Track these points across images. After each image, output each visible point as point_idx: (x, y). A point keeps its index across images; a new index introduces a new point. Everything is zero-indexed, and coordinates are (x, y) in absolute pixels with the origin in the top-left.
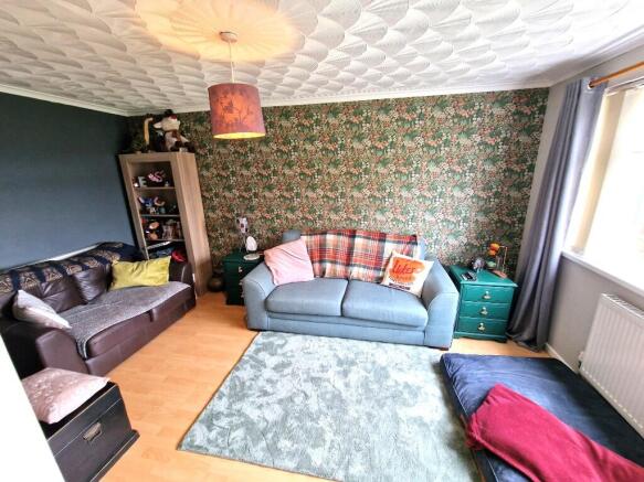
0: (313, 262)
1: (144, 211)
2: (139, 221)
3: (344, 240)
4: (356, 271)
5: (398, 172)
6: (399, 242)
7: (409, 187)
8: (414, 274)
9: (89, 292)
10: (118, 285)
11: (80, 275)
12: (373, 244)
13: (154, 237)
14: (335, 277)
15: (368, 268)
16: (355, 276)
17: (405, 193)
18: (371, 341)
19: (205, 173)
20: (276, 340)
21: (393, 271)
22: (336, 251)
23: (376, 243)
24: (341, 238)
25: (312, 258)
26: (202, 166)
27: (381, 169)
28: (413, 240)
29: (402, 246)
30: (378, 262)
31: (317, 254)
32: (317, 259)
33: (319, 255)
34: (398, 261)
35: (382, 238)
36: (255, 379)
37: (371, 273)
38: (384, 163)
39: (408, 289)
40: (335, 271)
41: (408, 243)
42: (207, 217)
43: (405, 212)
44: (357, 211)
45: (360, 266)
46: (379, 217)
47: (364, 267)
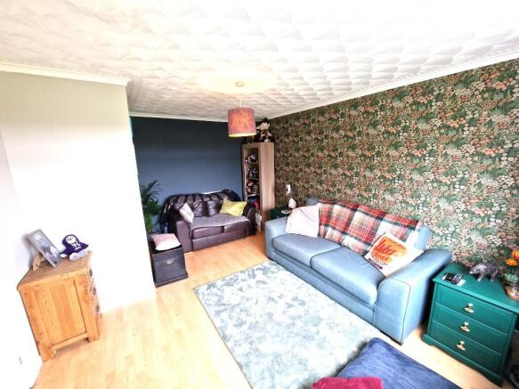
0: (320, 224)
1: (248, 176)
2: (246, 181)
3: (347, 212)
4: (348, 240)
5: (409, 154)
6: (396, 224)
7: (421, 171)
8: (392, 257)
9: (212, 211)
10: (221, 211)
11: (210, 202)
12: (370, 221)
13: (249, 190)
14: (331, 240)
15: (360, 240)
16: (346, 244)
17: (416, 177)
18: (332, 299)
19: (278, 155)
20: (274, 268)
21: (376, 249)
22: (337, 219)
23: (373, 220)
24: (344, 209)
25: (320, 221)
26: (277, 150)
27: (392, 152)
28: (412, 224)
29: (397, 228)
30: (369, 238)
31: (324, 219)
32: (324, 223)
33: (326, 220)
34: (384, 241)
35: (381, 216)
36: (244, 280)
37: (361, 245)
38: (396, 146)
39: (381, 268)
40: (332, 235)
41: (406, 227)
42: (276, 182)
43: (415, 195)
44: (368, 190)
45: (352, 236)
46: (388, 197)
47: (356, 238)
